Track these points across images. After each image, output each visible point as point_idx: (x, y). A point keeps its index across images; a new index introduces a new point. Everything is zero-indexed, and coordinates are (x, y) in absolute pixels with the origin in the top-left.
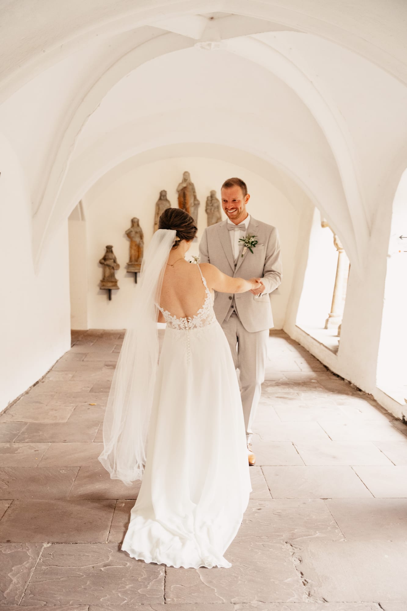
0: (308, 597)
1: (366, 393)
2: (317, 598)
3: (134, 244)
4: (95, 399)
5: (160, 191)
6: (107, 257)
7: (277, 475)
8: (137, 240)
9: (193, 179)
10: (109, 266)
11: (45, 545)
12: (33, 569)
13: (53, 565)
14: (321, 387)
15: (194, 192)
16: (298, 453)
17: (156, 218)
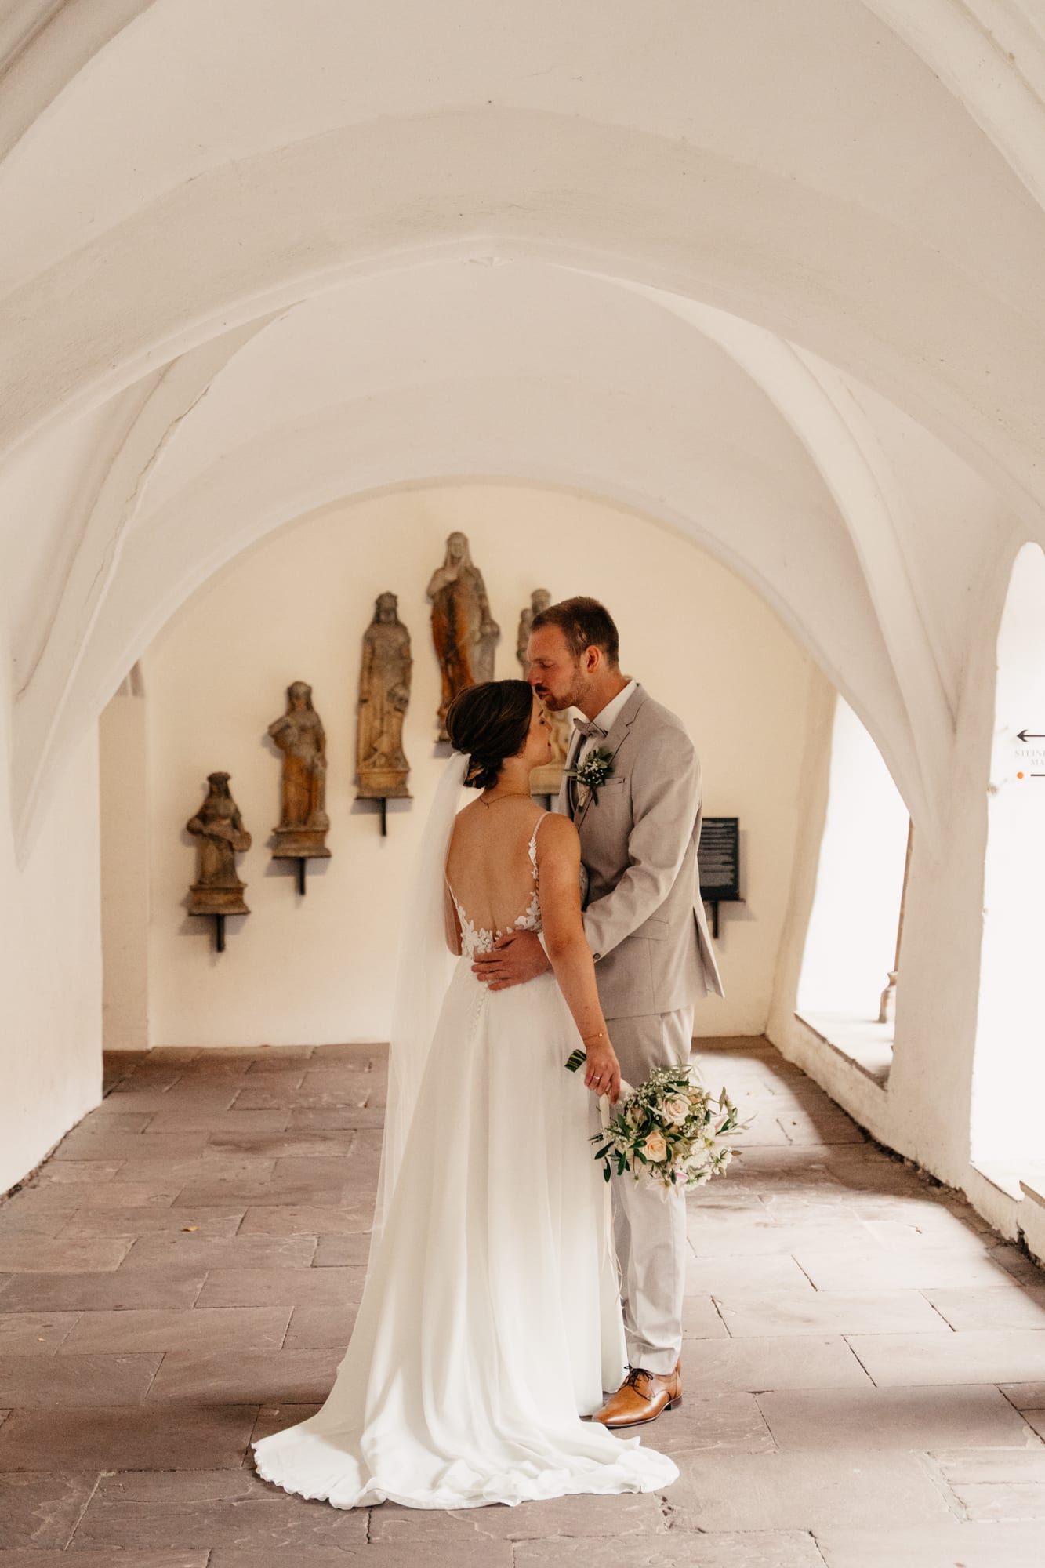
0: (667, 1528)
2: (685, 1529)
3: (295, 769)
4: (192, 1219)
5: (375, 597)
6: (211, 812)
8: (307, 752)
10: (215, 838)
11: (104, 1474)
12: (85, 1506)
13: (127, 1501)
14: (832, 1181)
15: (482, 597)
16: (720, 1316)
17: (365, 682)
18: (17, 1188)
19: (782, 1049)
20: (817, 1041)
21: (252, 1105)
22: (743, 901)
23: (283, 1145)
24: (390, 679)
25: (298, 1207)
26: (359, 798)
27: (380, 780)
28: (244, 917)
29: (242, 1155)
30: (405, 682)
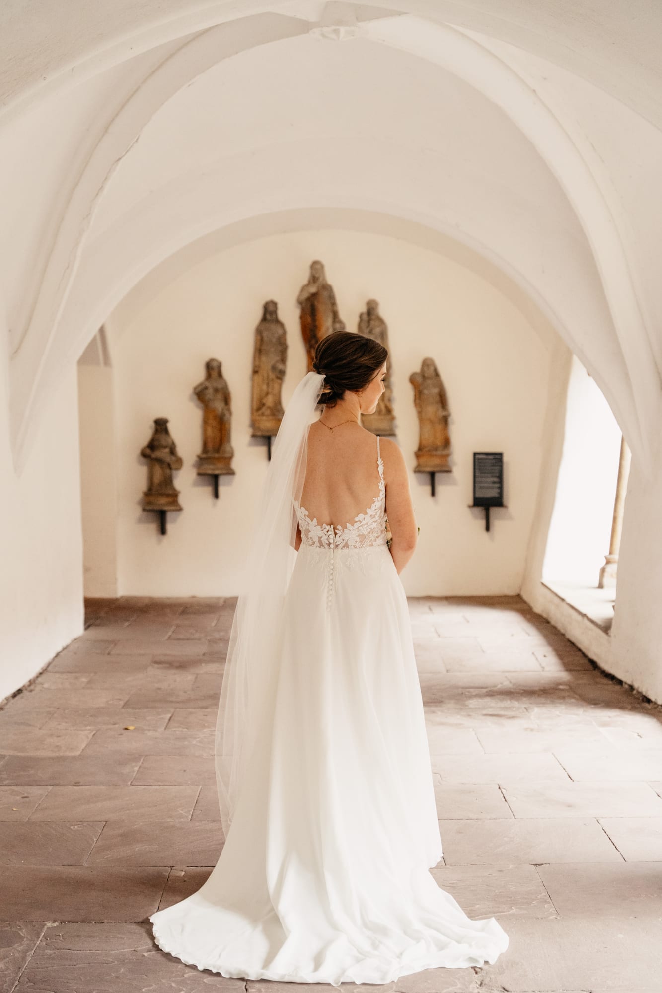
0: (479, 987)
1: (658, 705)
2: (492, 988)
3: (211, 416)
4: (134, 719)
5: (263, 303)
6: (156, 443)
7: (460, 833)
8: (219, 406)
9: (331, 277)
10: (160, 461)
11: (49, 925)
12: (31, 953)
13: (63, 949)
14: (574, 698)
15: (334, 304)
16: (506, 801)
17: (257, 359)
18: (20, 691)
19: (532, 604)
20: (557, 600)
21: (181, 636)
22: (506, 507)
23: (201, 665)
24: (272, 359)
25: (208, 710)
26: (254, 436)
27: (266, 424)
28: (178, 513)
29: (173, 671)
30: (283, 360)
